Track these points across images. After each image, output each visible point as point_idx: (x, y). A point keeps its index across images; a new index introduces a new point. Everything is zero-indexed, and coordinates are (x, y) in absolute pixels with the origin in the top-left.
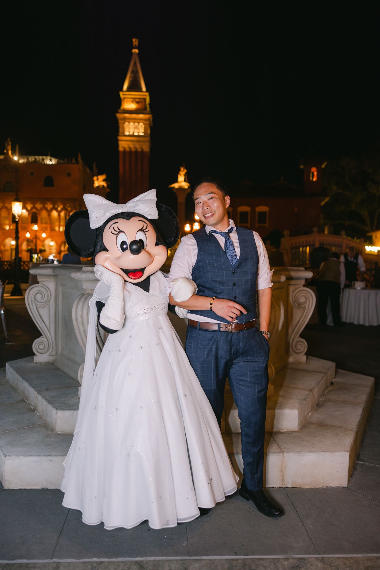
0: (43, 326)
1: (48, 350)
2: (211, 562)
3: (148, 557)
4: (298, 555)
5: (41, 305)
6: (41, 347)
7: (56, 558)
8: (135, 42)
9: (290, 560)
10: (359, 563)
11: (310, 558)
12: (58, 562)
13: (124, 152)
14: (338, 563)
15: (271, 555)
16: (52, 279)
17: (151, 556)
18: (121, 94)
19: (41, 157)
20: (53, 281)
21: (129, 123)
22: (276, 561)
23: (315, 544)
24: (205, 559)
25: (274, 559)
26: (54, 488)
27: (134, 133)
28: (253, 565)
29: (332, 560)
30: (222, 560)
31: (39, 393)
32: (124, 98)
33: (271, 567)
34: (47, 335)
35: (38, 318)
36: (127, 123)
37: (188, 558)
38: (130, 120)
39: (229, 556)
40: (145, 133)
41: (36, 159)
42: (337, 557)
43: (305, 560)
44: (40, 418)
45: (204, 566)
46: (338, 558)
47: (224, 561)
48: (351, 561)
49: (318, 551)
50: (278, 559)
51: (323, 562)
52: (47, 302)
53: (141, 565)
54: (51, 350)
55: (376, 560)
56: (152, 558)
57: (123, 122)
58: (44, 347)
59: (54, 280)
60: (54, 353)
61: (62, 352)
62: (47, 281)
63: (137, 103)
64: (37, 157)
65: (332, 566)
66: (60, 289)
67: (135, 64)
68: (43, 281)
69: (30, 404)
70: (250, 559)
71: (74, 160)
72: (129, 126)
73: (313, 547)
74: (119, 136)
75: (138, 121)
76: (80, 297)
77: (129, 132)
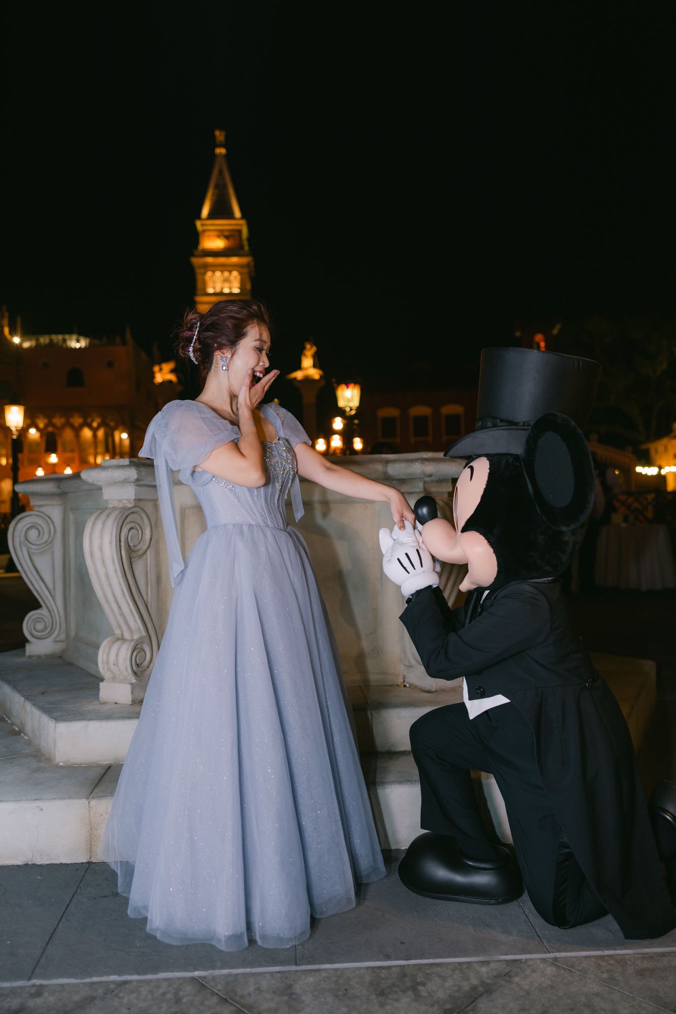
0: (41, 588)
1: (51, 632)
2: (339, 973)
3: (216, 969)
4: (507, 954)
5: (36, 550)
6: (40, 626)
7: (37, 978)
8: (220, 135)
9: (492, 965)
10: (627, 964)
11: (531, 960)
12: (41, 985)
14: (586, 966)
15: (455, 956)
16: (56, 501)
17: (222, 968)
18: (198, 224)
19: (60, 337)
20: (58, 505)
21: (214, 272)
22: (464, 966)
23: (541, 936)
24: (328, 969)
25: (460, 964)
26: (47, 863)
27: (222, 289)
28: (420, 975)
29: (573, 962)
30: (359, 969)
31: (28, 698)
32: (204, 231)
33: (455, 977)
34: (48, 605)
35: (32, 574)
36: (209, 274)
37: (294, 968)
38: (214, 268)
39: (374, 961)
40: (242, 288)
41: (51, 340)
42: (583, 957)
43: (521, 963)
44: (29, 743)
45: (325, 981)
46: (586, 957)
47: (363, 971)
48: (611, 962)
49: (547, 946)
50: (469, 963)
51: (556, 965)
52: (50, 543)
53: (202, 984)
54: (57, 632)
55: (659, 958)
56: (225, 972)
57: (202, 271)
58: (45, 626)
59: (60, 503)
60: (63, 637)
61: (76, 633)
62: (47, 505)
63: (227, 237)
64: (54, 337)
65: (573, 970)
66: (71, 517)
67: (221, 173)
68: (40, 506)
69: (12, 724)
70: (414, 965)
71: (118, 340)
72: (214, 277)
73: (538, 941)
74: (197, 295)
75: (229, 268)
76: (98, 513)
77: (214, 288)
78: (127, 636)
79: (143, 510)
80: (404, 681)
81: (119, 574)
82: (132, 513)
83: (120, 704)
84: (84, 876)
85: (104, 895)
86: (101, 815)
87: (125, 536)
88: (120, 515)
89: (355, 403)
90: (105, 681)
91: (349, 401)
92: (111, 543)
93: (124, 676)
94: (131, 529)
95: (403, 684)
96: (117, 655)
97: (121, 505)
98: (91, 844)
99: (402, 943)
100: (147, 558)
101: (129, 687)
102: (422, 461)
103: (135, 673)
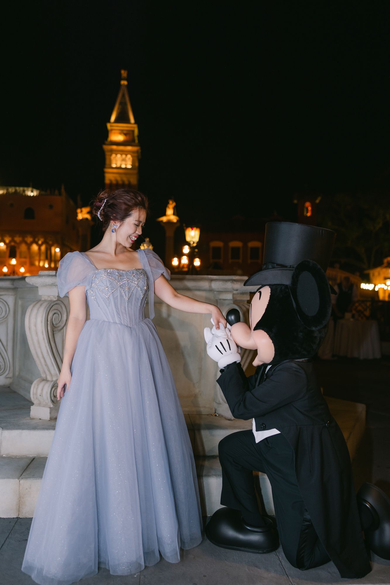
1: (5, 371)
8: (124, 73)
13: (111, 184)
16: (11, 293)
18: (109, 125)
19: (21, 189)
20: (12, 295)
21: (116, 154)
23: (287, 574)
32: (112, 130)
34: (3, 355)
36: (114, 155)
38: (117, 152)
40: (133, 165)
41: (16, 190)
49: (291, 581)
52: (6, 318)
57: (109, 153)
58: (1, 368)
59: (13, 294)
60: (11, 375)
61: (19, 373)
62: (6, 295)
63: (125, 134)
64: (17, 188)
66: (20, 302)
67: (123, 96)
68: (1, 295)
71: (57, 192)
72: (116, 158)
73: (286, 578)
74: (106, 168)
75: (126, 153)
76: (34, 303)
77: (116, 164)
78: (49, 378)
79: (62, 302)
80: (215, 413)
81: (46, 341)
82: (56, 304)
83: (43, 420)
84: (14, 526)
85: (25, 539)
86: (27, 489)
87: (51, 318)
88: (48, 305)
89: (196, 239)
90: (34, 405)
91: (193, 238)
92: (42, 322)
93: (46, 403)
94: (55, 313)
95: (215, 414)
96: (42, 390)
97: (49, 299)
98: (19, 506)
99: (205, 576)
100: (64, 331)
101: (48, 410)
102: (232, 281)
103: (53, 401)
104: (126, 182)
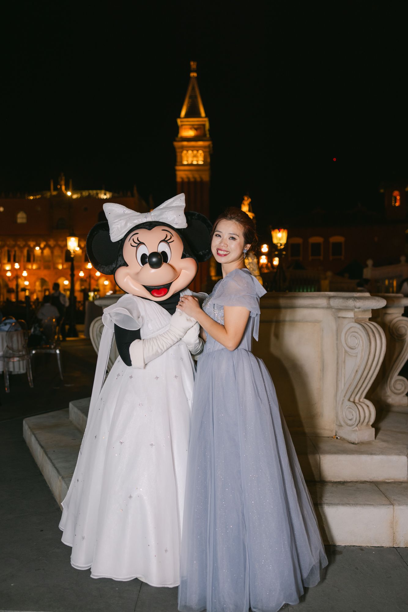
8: (193, 65)
13: (183, 182)
18: (179, 121)
19: (95, 192)
21: (187, 151)
27: (192, 162)
32: (182, 125)
36: (185, 152)
38: (188, 148)
40: (204, 161)
41: (89, 194)
57: (180, 150)
63: (196, 129)
64: (91, 192)
67: (193, 89)
71: (129, 194)
72: (188, 154)
74: (177, 165)
75: (197, 149)
77: (187, 161)
80: (336, 435)
89: (284, 241)
91: (280, 240)
95: (336, 437)
104: (198, 179)
